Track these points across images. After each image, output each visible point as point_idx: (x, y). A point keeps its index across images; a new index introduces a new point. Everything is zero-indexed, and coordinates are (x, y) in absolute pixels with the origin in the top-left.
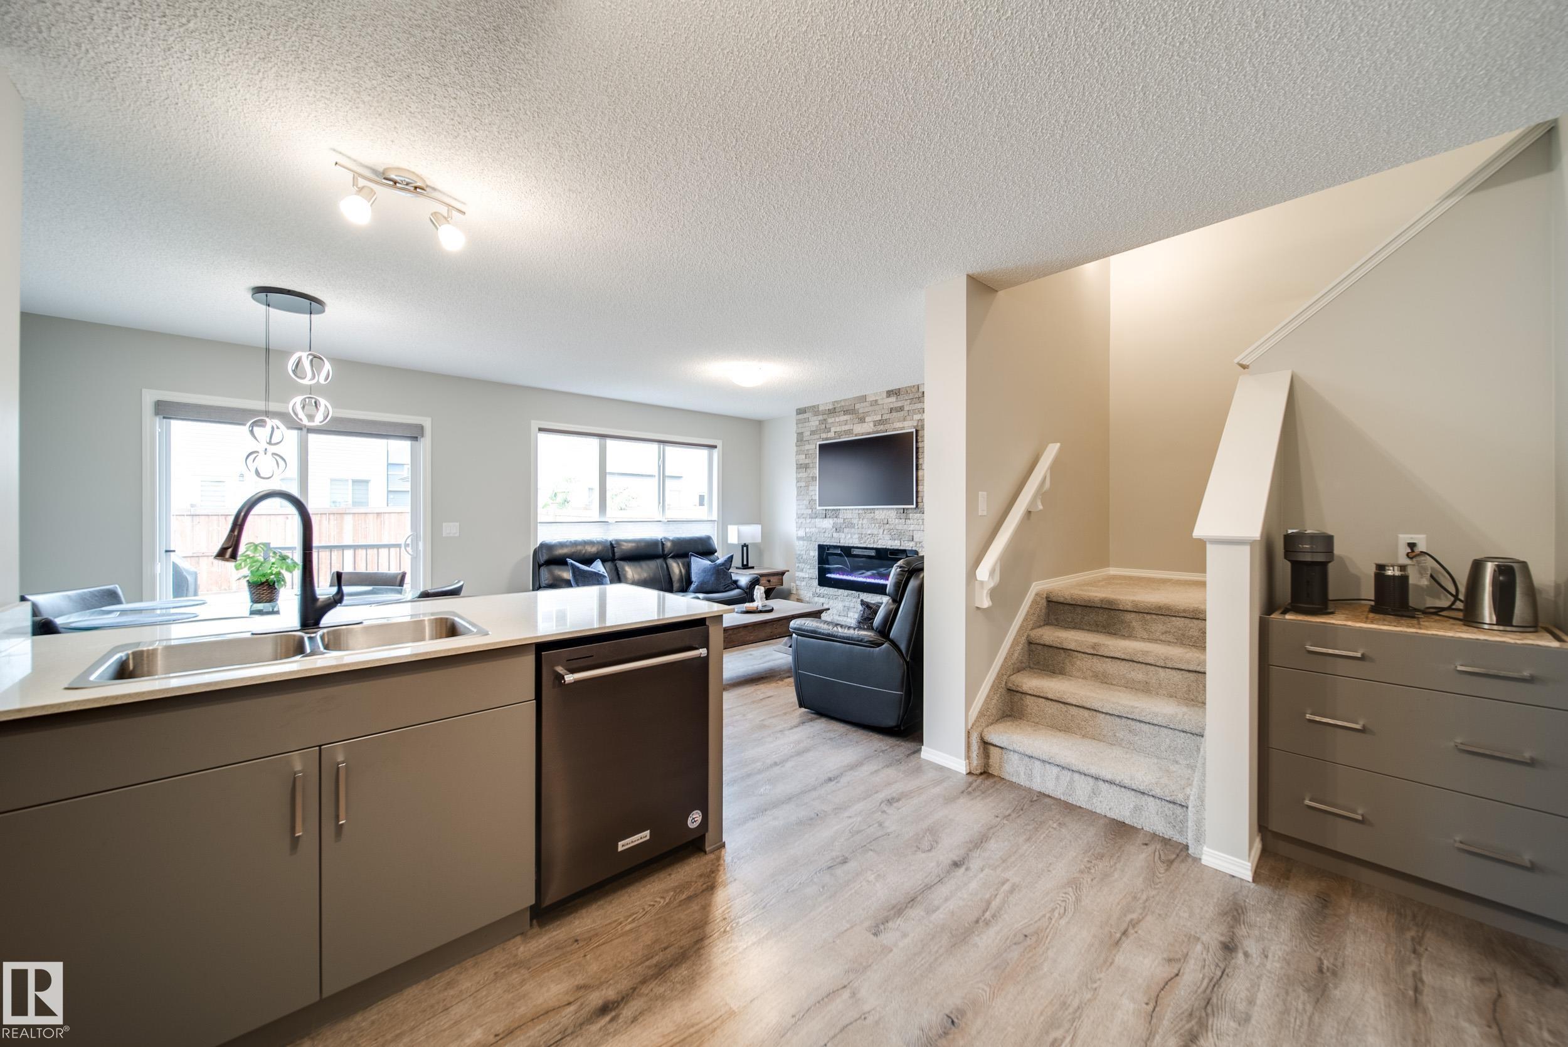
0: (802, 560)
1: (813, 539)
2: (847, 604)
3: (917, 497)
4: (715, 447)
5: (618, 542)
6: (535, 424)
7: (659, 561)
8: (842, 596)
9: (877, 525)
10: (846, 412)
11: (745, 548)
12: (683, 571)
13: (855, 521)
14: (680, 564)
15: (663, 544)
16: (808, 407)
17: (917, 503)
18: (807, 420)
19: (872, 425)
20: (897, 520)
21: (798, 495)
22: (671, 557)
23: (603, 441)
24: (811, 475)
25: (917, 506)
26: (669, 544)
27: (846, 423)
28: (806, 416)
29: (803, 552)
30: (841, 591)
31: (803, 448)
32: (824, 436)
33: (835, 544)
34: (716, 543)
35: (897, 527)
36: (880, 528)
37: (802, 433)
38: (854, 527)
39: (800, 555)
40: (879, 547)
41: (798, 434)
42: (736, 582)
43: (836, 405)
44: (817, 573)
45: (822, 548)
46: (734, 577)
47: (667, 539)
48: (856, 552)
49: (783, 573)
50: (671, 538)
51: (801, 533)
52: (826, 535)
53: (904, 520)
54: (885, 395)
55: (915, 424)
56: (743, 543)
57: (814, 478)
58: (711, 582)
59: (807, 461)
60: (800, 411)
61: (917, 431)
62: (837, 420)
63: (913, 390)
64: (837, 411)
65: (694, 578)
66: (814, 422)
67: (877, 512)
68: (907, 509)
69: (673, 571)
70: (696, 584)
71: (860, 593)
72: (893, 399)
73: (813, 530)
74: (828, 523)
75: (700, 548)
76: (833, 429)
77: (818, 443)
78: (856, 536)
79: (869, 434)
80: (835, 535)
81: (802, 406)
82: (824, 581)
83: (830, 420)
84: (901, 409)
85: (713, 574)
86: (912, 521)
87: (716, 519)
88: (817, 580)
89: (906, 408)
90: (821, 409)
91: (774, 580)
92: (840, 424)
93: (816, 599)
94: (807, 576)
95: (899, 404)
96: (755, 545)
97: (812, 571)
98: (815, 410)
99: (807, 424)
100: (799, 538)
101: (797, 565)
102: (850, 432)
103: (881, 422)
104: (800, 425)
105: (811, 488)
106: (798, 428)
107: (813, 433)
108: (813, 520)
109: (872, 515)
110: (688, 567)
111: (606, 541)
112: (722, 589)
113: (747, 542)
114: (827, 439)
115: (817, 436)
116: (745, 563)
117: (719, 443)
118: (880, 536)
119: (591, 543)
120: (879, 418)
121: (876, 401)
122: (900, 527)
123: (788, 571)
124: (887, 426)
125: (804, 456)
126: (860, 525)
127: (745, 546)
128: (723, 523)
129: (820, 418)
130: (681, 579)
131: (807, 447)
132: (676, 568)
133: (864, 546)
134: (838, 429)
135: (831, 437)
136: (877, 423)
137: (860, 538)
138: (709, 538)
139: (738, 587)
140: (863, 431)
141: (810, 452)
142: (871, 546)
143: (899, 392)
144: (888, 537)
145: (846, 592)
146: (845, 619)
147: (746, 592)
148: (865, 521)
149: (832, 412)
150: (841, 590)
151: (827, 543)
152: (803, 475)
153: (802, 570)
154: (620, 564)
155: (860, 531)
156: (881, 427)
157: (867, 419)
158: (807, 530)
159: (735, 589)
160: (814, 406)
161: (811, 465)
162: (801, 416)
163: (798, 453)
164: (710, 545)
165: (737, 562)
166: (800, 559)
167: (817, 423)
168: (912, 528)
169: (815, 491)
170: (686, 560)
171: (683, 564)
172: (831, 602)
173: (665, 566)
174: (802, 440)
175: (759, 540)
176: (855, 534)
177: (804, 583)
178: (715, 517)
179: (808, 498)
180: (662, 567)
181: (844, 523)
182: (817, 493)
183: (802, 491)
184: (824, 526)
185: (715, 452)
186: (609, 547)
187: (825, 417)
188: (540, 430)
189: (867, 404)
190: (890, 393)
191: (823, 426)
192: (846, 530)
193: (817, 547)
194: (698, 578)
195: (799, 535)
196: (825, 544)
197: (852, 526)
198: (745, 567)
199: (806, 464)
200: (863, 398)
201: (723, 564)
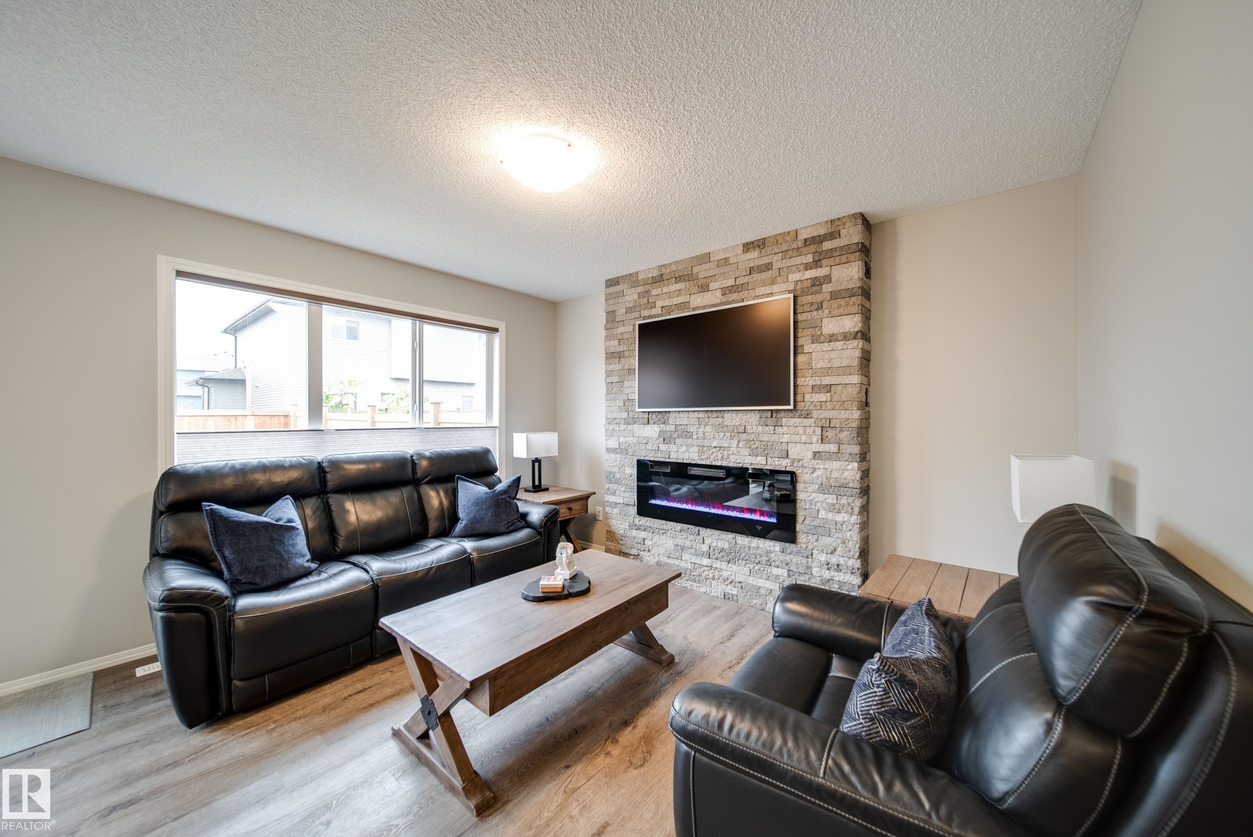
0: (614, 480)
1: (630, 451)
2: (680, 542)
3: (795, 394)
4: (496, 330)
5: (335, 464)
6: (166, 265)
7: (406, 491)
8: (673, 531)
9: (728, 434)
10: (679, 279)
11: (537, 464)
12: (446, 502)
13: (692, 429)
14: (442, 494)
15: (414, 464)
16: (622, 277)
17: (795, 402)
18: (622, 294)
19: (718, 293)
20: (760, 428)
21: (608, 393)
22: (427, 483)
23: (315, 307)
24: (627, 367)
25: (795, 406)
26: (424, 463)
27: (679, 293)
28: (619, 288)
29: (615, 469)
30: (670, 525)
31: (615, 331)
32: (645, 313)
33: (662, 460)
34: (497, 458)
35: (761, 438)
36: (732, 438)
37: (614, 312)
38: (691, 437)
39: (610, 473)
40: (731, 465)
41: (608, 313)
42: (524, 516)
43: (664, 270)
44: (636, 497)
45: (642, 466)
46: (522, 508)
47: (421, 456)
48: (694, 471)
49: (586, 497)
50: (427, 454)
51: (613, 443)
52: (649, 447)
53: (771, 428)
54: (740, 250)
55: (792, 288)
56: (534, 457)
57: (631, 371)
58: (486, 519)
59: (621, 349)
60: (611, 283)
61: (795, 298)
62: (665, 290)
63: (788, 238)
64: (665, 277)
65: (461, 514)
66: (631, 296)
67: (727, 416)
68: (778, 411)
69: (429, 503)
70: (464, 523)
71: (701, 529)
72: (754, 254)
73: (630, 440)
74: (652, 431)
75: (473, 467)
76: (659, 304)
77: (638, 323)
78: (695, 449)
79: (715, 305)
80: (663, 447)
81: (613, 275)
82: (645, 509)
83: (655, 292)
84: (768, 267)
85: (490, 507)
86: (785, 429)
87: (498, 425)
88: (636, 508)
89: (776, 266)
90: (641, 277)
91: (576, 506)
92: (669, 295)
93: (634, 533)
94: (621, 501)
95: (765, 260)
96: (550, 459)
97: (627, 494)
98: (632, 279)
99: (620, 300)
100: (610, 450)
101: (607, 486)
102: (685, 305)
103: (733, 289)
104: (611, 302)
105: (626, 384)
106: (607, 305)
107: (629, 310)
108: (630, 427)
109: (720, 420)
110: (453, 495)
111: (311, 462)
112: (503, 529)
113: (539, 456)
114: (650, 317)
115: (636, 315)
116: (537, 483)
117: (501, 326)
118: (733, 449)
119: (279, 467)
120: (731, 282)
121: (726, 259)
122: (765, 438)
123: (594, 493)
124: (742, 295)
125: (616, 342)
126: (701, 435)
127: (537, 461)
128: (508, 429)
129: (640, 289)
130: (441, 516)
131: (621, 329)
132: (435, 498)
133: (708, 463)
134: (667, 303)
135: (656, 314)
136: (725, 291)
137: (700, 453)
138: (487, 452)
139: (529, 525)
140: (706, 303)
141: (625, 336)
142: (719, 463)
143: (764, 244)
144: (745, 452)
145: (679, 526)
146: (677, 562)
147: (539, 533)
148: (708, 429)
149: (659, 280)
150: (671, 523)
151: (651, 457)
152: (616, 367)
153: (614, 493)
154: (333, 499)
155: (699, 442)
156: (735, 296)
157: (712, 286)
158: (622, 439)
159: (523, 528)
160: (631, 275)
161: (627, 354)
162: (612, 290)
163: (608, 338)
164: (488, 461)
165: (526, 482)
166: (611, 478)
167: (636, 297)
168: (785, 438)
169: (633, 387)
170: (450, 485)
171: (446, 493)
172: (657, 537)
173: (416, 496)
174: (613, 321)
175: (555, 452)
176: (693, 446)
177: (616, 511)
178: (496, 422)
179: (622, 397)
180: (410, 498)
181: (676, 431)
182: (637, 391)
183: (614, 387)
184: (646, 435)
185: (497, 339)
186: (316, 473)
187: (648, 287)
188: (180, 274)
189: (712, 265)
190: (748, 247)
191: (645, 300)
192: (679, 441)
193: (635, 462)
194: (468, 514)
195: (609, 446)
196: (647, 458)
197: (689, 435)
198: (537, 488)
199: (619, 353)
200: (706, 258)
201: (505, 492)
